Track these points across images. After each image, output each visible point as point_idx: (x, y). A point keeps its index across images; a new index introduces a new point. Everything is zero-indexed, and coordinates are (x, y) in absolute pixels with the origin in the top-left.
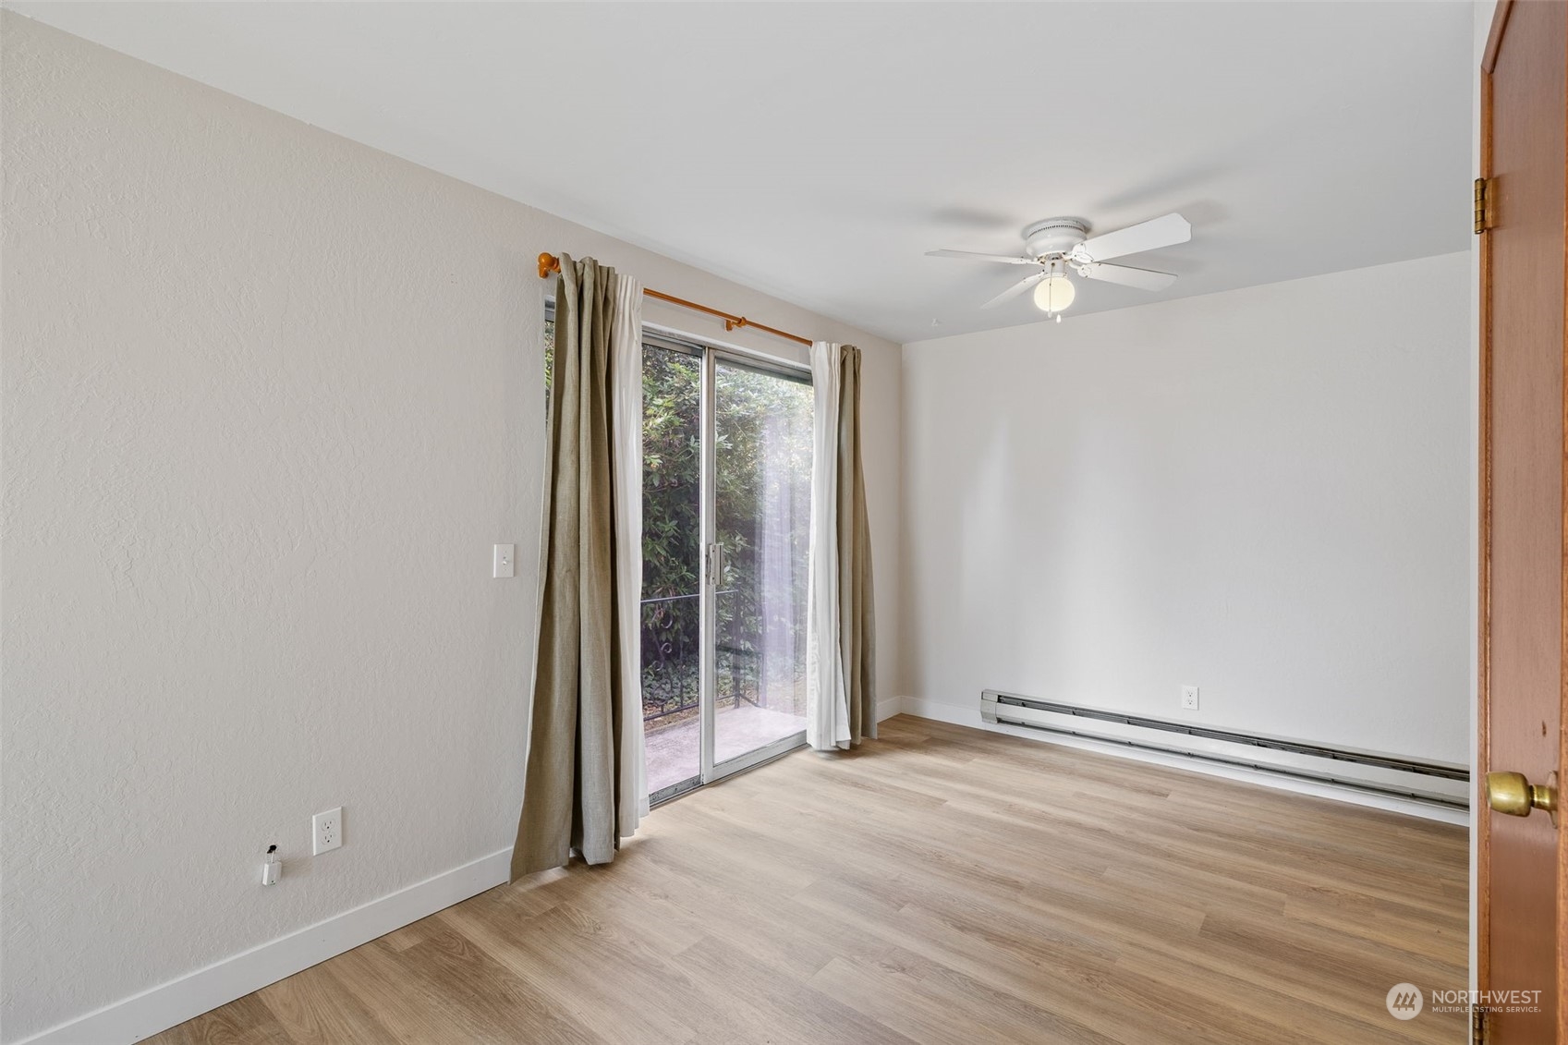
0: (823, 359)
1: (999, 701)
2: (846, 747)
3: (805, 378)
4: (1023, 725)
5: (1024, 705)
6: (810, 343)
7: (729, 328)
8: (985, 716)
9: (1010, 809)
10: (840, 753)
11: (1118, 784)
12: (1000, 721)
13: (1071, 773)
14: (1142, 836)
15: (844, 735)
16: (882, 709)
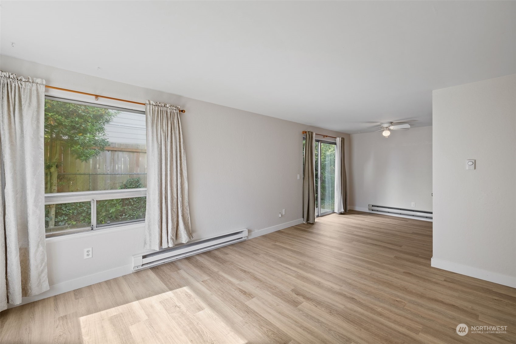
0: (338, 140)
1: (372, 206)
2: (343, 213)
3: (335, 144)
4: (378, 211)
5: (378, 207)
6: (336, 138)
7: (324, 137)
8: (369, 209)
9: (377, 221)
10: (341, 214)
11: (398, 220)
12: (372, 210)
13: (388, 218)
14: (403, 225)
15: (343, 210)
16: (348, 208)
